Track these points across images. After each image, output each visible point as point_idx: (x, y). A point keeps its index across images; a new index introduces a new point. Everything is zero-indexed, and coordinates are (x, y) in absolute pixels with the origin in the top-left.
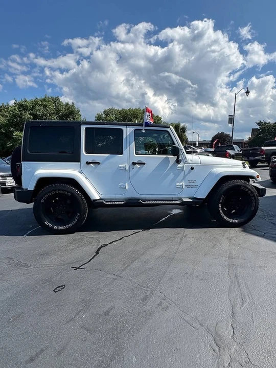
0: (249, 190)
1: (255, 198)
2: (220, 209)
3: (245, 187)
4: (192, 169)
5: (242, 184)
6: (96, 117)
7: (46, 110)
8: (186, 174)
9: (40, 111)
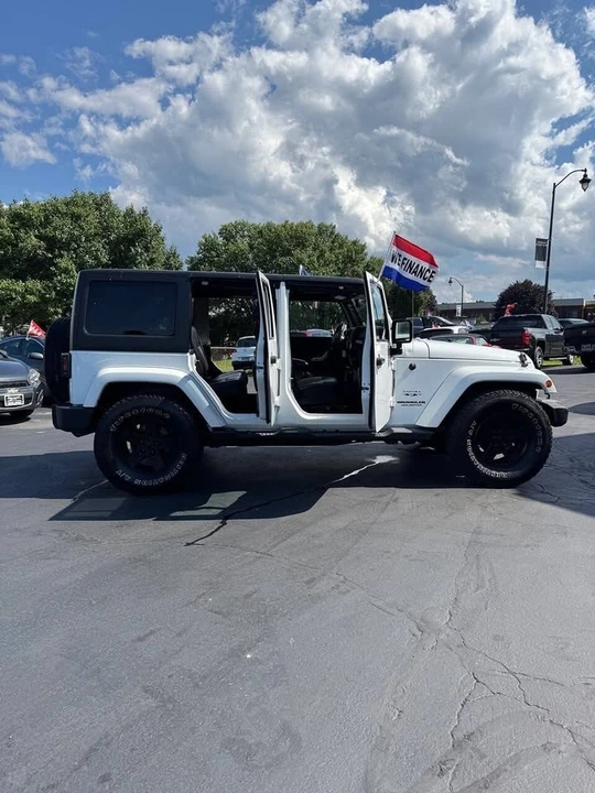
0: (531, 410)
1: (543, 429)
2: (470, 449)
3: (521, 404)
4: (412, 367)
5: (513, 398)
6: (200, 244)
7: (80, 227)
8: (399, 378)
9: (63, 229)
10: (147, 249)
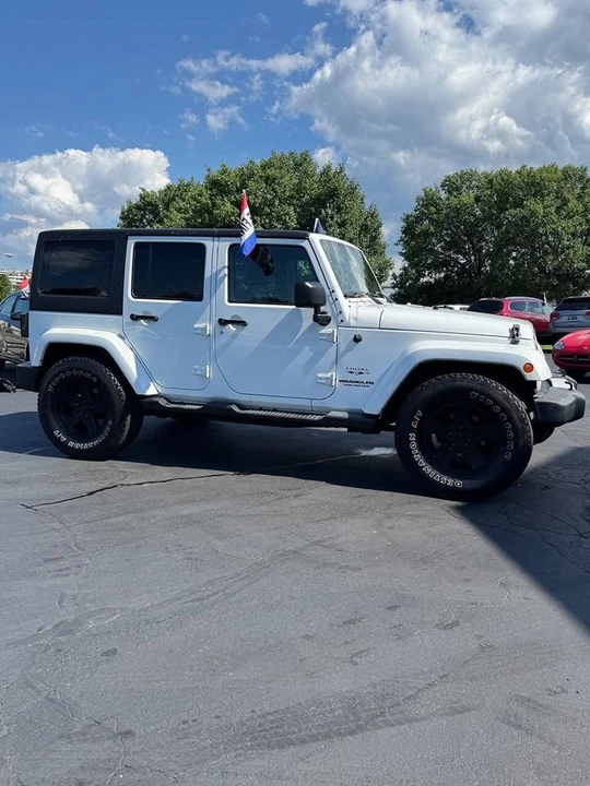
1: (515, 429)
2: (413, 446)
4: (357, 340)
5: (474, 385)
8: (340, 351)
10: (339, 210)
